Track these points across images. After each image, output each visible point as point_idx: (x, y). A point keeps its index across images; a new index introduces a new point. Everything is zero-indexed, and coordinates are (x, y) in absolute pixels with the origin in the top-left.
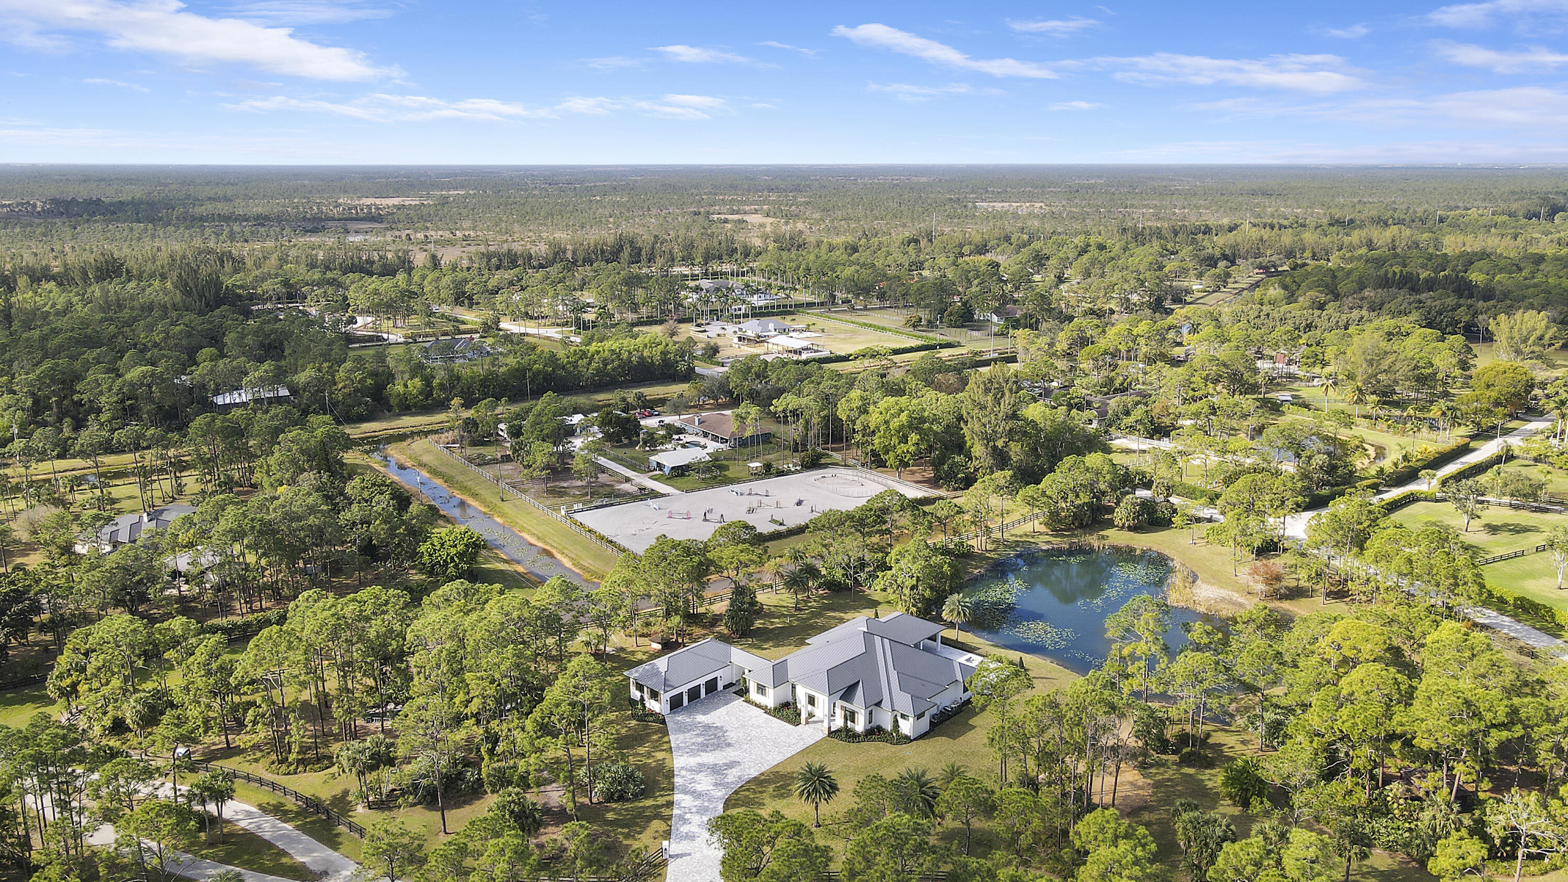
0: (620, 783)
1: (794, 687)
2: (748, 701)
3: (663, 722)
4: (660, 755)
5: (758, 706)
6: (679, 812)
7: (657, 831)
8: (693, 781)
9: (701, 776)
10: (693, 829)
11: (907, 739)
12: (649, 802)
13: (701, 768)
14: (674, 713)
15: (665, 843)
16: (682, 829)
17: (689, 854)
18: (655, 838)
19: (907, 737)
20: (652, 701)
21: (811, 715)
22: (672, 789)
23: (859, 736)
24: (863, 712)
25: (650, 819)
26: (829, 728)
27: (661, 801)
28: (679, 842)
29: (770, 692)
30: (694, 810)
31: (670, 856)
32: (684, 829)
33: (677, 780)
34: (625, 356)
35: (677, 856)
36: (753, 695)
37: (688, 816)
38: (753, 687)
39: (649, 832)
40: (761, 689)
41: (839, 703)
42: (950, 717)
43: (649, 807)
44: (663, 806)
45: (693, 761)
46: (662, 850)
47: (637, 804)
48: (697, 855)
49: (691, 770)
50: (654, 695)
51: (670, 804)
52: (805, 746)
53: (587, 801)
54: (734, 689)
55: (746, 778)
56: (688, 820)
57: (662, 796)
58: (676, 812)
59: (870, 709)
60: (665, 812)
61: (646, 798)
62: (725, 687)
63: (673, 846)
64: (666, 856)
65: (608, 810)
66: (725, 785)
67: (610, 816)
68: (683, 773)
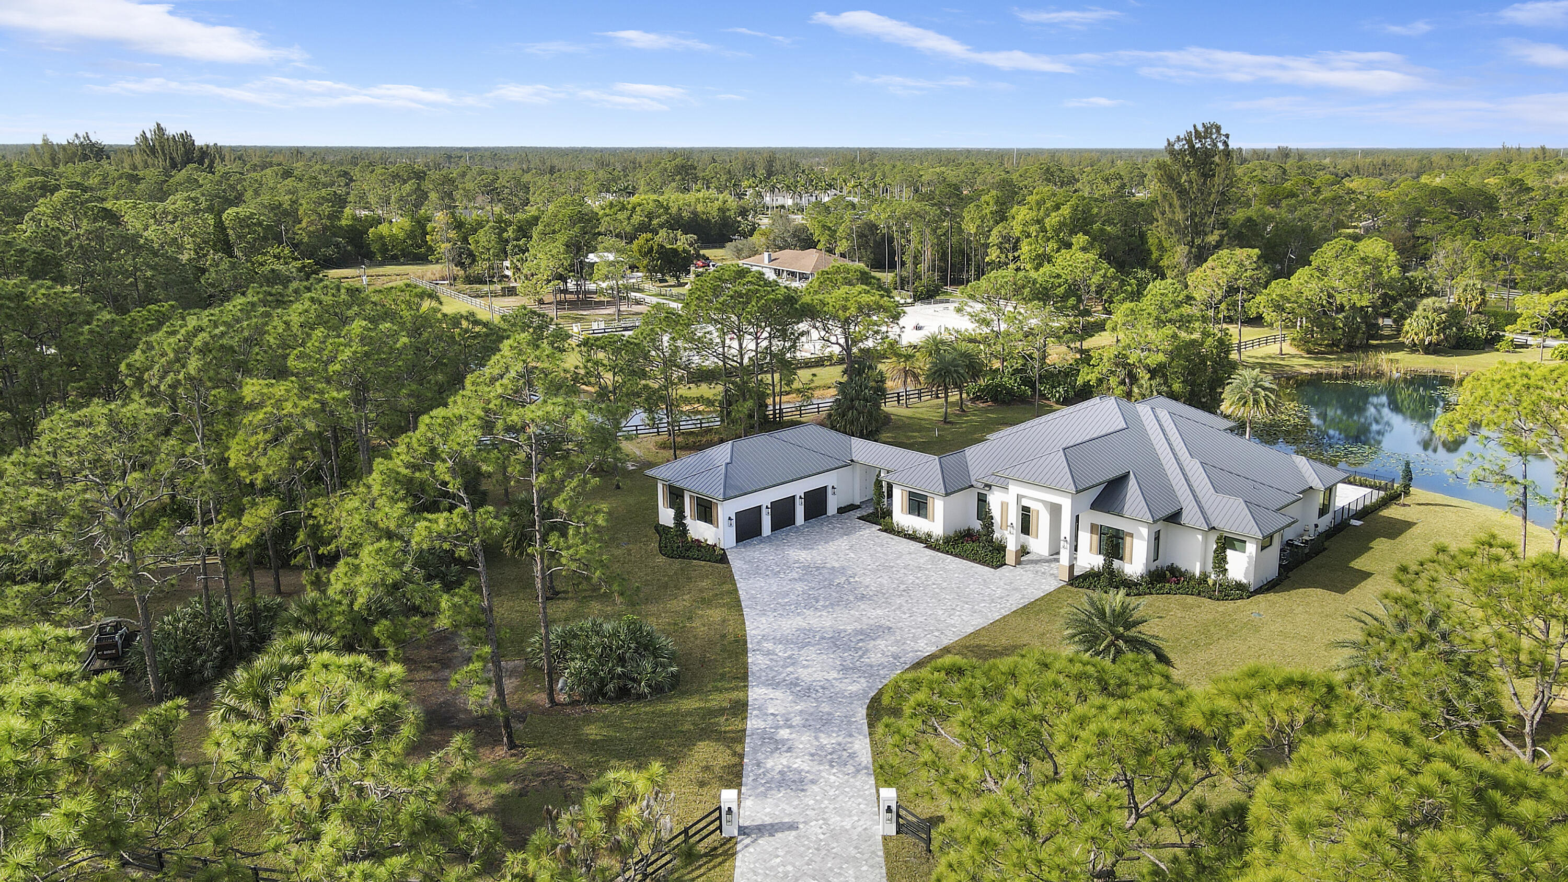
0: (622, 660)
1: (982, 500)
2: (890, 529)
3: (723, 558)
4: (715, 614)
5: (913, 537)
6: (762, 725)
7: (707, 768)
8: (792, 661)
9: (811, 653)
10: (797, 764)
11: (1240, 591)
12: (690, 704)
13: (804, 639)
14: (745, 546)
15: (728, 796)
16: (770, 764)
17: (792, 827)
18: (702, 784)
19: (1239, 586)
20: (702, 524)
21: (1023, 551)
22: (742, 677)
23: (1136, 584)
24: (1144, 531)
25: (689, 740)
26: (1072, 567)
27: (717, 700)
28: (764, 795)
29: (938, 506)
30: (797, 721)
31: (743, 831)
32: (776, 763)
33: (755, 661)
34: (674, 210)
35: (761, 830)
36: (901, 517)
37: (784, 733)
38: (899, 499)
39: (689, 769)
40: (918, 505)
41: (1090, 518)
42: (1309, 557)
43: (689, 713)
44: (722, 711)
45: (790, 625)
46: (717, 815)
47: (660, 707)
48: (815, 829)
49: (784, 641)
50: (706, 512)
51: (740, 708)
52: (1026, 602)
53: (541, 698)
54: (858, 513)
55: (911, 659)
56: (783, 742)
57: (720, 690)
58: (753, 723)
59: (1157, 527)
60: (726, 724)
61: (684, 694)
62: (841, 510)
63: (748, 803)
64: (730, 830)
65: (588, 719)
66: (869, 672)
67: (592, 731)
68: (768, 645)
